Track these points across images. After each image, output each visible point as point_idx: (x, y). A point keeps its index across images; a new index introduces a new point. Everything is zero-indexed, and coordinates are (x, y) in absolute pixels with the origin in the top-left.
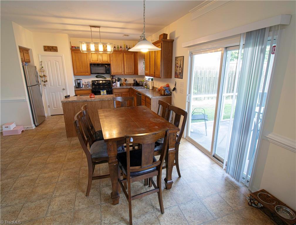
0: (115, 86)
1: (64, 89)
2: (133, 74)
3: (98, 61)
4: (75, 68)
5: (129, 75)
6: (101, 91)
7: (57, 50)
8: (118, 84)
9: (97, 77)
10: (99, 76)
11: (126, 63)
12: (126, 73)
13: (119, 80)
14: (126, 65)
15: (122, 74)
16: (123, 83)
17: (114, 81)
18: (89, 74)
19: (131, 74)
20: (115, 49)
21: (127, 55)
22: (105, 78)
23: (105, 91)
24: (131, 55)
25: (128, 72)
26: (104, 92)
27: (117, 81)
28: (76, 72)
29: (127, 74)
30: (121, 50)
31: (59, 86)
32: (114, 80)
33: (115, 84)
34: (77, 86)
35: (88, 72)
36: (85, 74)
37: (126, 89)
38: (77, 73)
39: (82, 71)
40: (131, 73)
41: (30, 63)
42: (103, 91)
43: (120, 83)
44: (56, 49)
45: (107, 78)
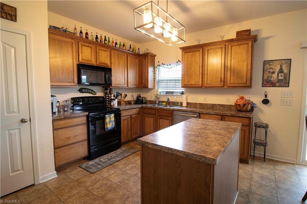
1: (23, 121)
3: (92, 61)
5: (133, 87)
6: (107, 116)
12: (130, 85)
15: (125, 86)
18: (74, 84)
20: (117, 46)
21: (131, 58)
24: (135, 59)
26: (110, 118)
31: (7, 113)
35: (73, 81)
42: (110, 116)
43: (118, 100)
45: (97, 93)
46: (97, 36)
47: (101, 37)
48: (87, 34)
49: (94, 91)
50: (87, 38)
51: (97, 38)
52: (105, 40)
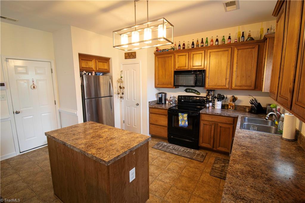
0: (210, 108)
1: (137, 105)
2: (251, 88)
3: (186, 67)
4: (157, 77)
5: (242, 89)
6: (180, 114)
7: (136, 56)
8: (218, 105)
9: (186, 91)
10: (190, 89)
11: (237, 66)
12: (236, 86)
13: (221, 98)
14: (237, 71)
15: (225, 87)
16: (228, 104)
17: (210, 99)
18: (172, 87)
19: (246, 88)
20: (217, 42)
21: (240, 51)
22: (198, 93)
23: (186, 115)
24: (250, 50)
25: (239, 84)
26: (183, 117)
27: (216, 100)
28: (157, 83)
29: (237, 88)
30: (228, 44)
32: (211, 97)
33: (211, 104)
34: (158, 103)
35: (171, 84)
36: (167, 86)
37: (226, 118)
38: (158, 85)
39: (164, 82)
40: (246, 86)
41: (109, 72)
42: (183, 115)
43: (224, 103)
44: (134, 55)
45: (201, 93)
46: (193, 42)
47: (198, 41)
48: (184, 45)
49: (197, 91)
50: (184, 48)
51: (193, 44)
52: (202, 42)
